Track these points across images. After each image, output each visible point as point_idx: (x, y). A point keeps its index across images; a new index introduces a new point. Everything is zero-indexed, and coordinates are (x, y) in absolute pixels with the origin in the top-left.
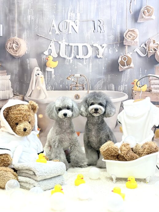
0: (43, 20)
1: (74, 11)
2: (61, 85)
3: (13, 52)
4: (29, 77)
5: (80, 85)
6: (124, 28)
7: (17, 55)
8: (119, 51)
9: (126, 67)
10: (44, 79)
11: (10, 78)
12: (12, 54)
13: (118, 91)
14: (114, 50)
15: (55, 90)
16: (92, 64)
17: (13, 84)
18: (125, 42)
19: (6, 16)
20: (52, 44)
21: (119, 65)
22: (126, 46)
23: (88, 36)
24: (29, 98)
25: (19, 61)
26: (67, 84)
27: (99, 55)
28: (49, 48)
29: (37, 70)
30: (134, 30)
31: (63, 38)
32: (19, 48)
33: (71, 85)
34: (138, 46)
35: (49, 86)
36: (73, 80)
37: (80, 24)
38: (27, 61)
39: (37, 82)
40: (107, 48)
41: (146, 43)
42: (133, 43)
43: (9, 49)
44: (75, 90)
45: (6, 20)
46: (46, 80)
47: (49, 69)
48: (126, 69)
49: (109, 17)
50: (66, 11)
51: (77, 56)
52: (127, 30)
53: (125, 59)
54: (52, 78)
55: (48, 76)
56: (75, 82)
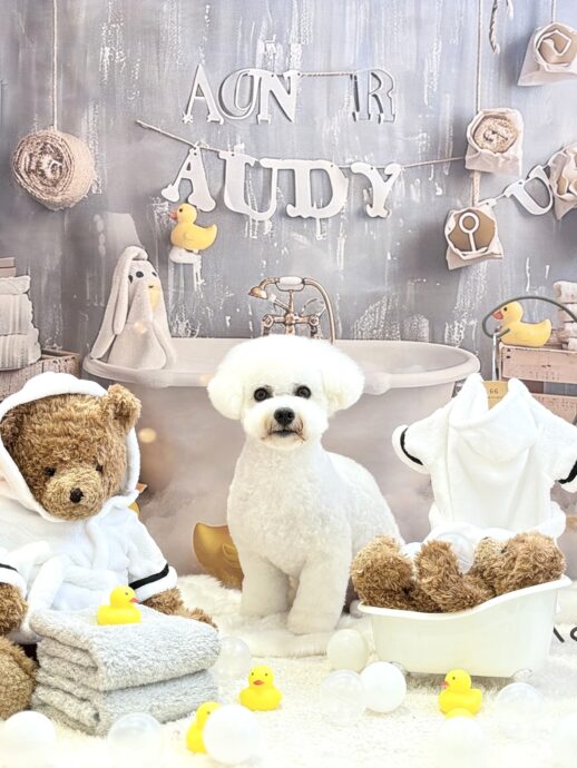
0: (159, 65)
1: (278, 35)
2: (228, 318)
3: (41, 187)
4: (103, 286)
5: (301, 320)
6: (468, 104)
7: (58, 199)
8: (447, 194)
9: (474, 253)
10: (162, 293)
11: (28, 287)
12: (38, 195)
13: (443, 343)
14: (429, 190)
15: (202, 336)
16: (347, 239)
17: (40, 310)
18: (470, 160)
19: (15, 45)
20: (195, 159)
21: (447, 245)
22: (476, 173)
23: (332, 132)
24: (100, 366)
25: (66, 222)
26: (250, 313)
27: (371, 206)
28: (184, 173)
29: (134, 259)
30: (507, 116)
31: (238, 140)
32: (64, 171)
33: (266, 316)
34: (520, 174)
35: (182, 320)
36: (273, 298)
37: (301, 84)
38: (94, 224)
39: (134, 305)
40: (403, 182)
41: (550, 164)
42: (500, 165)
43: (25, 176)
45: (17, 63)
46: (171, 298)
47: (181, 255)
48: (474, 259)
49: (414, 62)
50: (249, 33)
51: (290, 207)
52: (481, 113)
53: (469, 223)
54: (193, 288)
55: (179, 281)
56: (281, 306)
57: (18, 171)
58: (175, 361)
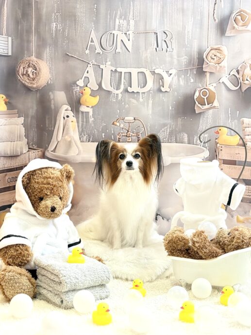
0: (75, 30)
1: (125, 16)
2: (103, 134)
3: (28, 81)
4: (53, 121)
5: (133, 135)
6: (204, 44)
7: (35, 86)
8: (195, 82)
9: (207, 106)
10: (76, 124)
11: (23, 122)
12: (27, 84)
13: (193, 144)
14: (187, 80)
15: (93, 142)
16: (153, 101)
17: (28, 131)
18: (205, 67)
19: (17, 22)
20: (90, 69)
21: (195, 103)
22: (207, 73)
23: (147, 57)
24: (52, 154)
25: (38, 95)
26: (113, 132)
27: (163, 87)
28: (86, 75)
29: (66, 110)
30: (221, 49)
31: (108, 60)
32: (37, 74)
33: (119, 133)
34: (226, 73)
35: (85, 135)
36: (122, 126)
37: (134, 37)
38: (49, 96)
39: (65, 129)
40: (176, 77)
41: (239, 69)
42: (218, 69)
43: (21, 76)
44: (125, 142)
45: (18, 30)
46: (80, 126)
47: (84, 108)
48: (206, 109)
49: (181, 27)
50: (112, 16)
51: (129, 88)
52: (209, 47)
53: (205, 94)
54: (89, 122)
55: (83, 119)
56: (125, 129)
57: (18, 74)
58: (82, 152)
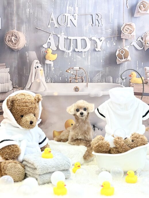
0: (41, 13)
1: (72, 5)
2: (60, 78)
3: (12, 45)
4: (28, 70)
5: (79, 78)
6: (121, 22)
7: (16, 48)
8: (116, 45)
9: (124, 60)
10: (43, 72)
11: (9, 71)
12: (11, 47)
13: (116, 83)
14: (111, 44)
15: (54, 83)
16: (91, 57)
17: (12, 77)
18: (123, 36)
19: (4, 8)
20: (51, 37)
21: (117, 58)
22: (124, 39)
23: (86, 29)
25: (18, 54)
26: (66, 76)
27: (97, 48)
28: (48, 41)
29: (36, 63)
30: (131, 25)
31: (62, 32)
32: (18, 41)
33: (70, 77)
34: (135, 39)
35: (49, 79)
36: (72, 73)
37: (78, 17)
38: (26, 54)
39: (36, 75)
40: (105, 42)
41: (143, 37)
42: (130, 37)
44: (74, 83)
45: (5, 13)
46: (46, 73)
47: (48, 62)
48: (123, 61)
49: (107, 11)
51: (76, 49)
52: (125, 24)
53: (122, 52)
54: (51, 70)
55: (48, 68)
56: (74, 75)
57: (6, 41)
58: (47, 89)
